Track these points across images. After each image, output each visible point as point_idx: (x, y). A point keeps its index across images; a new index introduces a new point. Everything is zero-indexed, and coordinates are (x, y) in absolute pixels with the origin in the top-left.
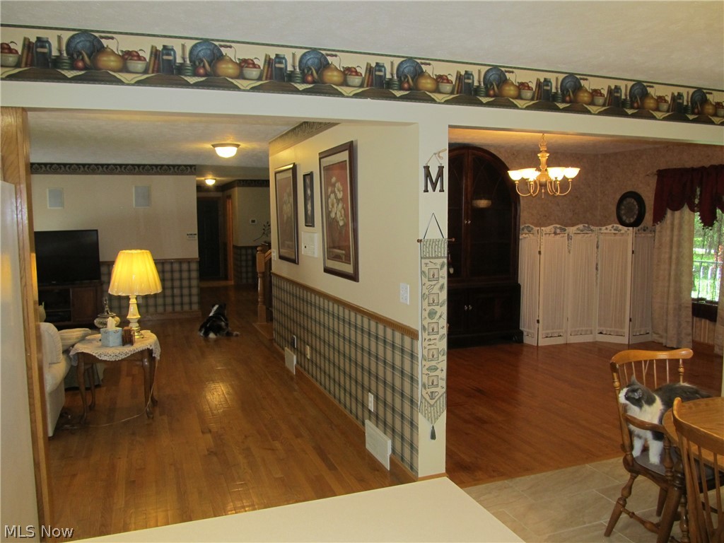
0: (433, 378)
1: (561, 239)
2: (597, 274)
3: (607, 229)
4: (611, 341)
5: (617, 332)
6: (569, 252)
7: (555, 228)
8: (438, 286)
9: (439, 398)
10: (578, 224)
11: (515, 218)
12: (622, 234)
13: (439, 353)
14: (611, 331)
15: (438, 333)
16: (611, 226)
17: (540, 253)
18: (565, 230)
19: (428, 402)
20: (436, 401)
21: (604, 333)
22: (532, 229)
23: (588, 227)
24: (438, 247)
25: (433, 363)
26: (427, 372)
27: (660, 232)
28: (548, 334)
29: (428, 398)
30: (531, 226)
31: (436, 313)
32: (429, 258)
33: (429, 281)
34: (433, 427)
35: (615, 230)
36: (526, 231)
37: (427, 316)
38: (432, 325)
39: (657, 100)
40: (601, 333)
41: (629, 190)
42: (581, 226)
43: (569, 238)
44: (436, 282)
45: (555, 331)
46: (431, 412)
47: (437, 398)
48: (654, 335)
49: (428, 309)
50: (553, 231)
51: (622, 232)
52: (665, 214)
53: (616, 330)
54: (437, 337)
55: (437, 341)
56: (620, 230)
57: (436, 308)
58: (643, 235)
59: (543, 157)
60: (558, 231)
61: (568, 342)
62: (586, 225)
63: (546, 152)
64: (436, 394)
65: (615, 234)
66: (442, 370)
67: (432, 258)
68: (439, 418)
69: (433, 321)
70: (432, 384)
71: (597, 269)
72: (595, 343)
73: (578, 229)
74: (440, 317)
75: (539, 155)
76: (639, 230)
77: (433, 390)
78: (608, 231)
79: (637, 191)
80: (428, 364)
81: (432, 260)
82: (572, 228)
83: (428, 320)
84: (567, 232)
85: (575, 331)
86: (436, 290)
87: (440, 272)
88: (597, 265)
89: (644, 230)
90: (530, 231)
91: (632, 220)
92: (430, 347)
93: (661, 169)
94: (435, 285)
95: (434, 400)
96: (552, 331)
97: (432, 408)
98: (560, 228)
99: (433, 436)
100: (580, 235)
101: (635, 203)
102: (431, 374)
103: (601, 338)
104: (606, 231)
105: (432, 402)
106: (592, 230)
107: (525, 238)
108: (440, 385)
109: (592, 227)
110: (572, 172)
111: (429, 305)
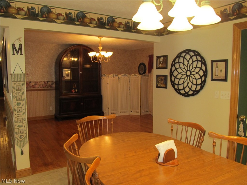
0: (21, 130)
1: (116, 79)
2: (129, 91)
3: (132, 75)
4: (135, 114)
5: (137, 111)
6: (119, 83)
7: (114, 75)
8: (21, 93)
9: (24, 138)
10: (122, 74)
11: (100, 71)
12: (137, 77)
13: (23, 120)
14: (135, 111)
15: (22, 112)
16: (134, 74)
17: (108, 84)
18: (117, 76)
19: (19, 140)
20: (23, 139)
21: (132, 111)
22: (106, 75)
23: (126, 75)
24: (21, 77)
25: (21, 124)
26: (17, 127)
27: (150, 76)
28: (112, 112)
29: (19, 138)
30: (105, 74)
31: (20, 103)
32: (16, 81)
33: (17, 91)
34: (22, 150)
35: (135, 76)
36: (104, 76)
37: (16, 105)
38: (19, 109)
39: (119, 24)
40: (131, 112)
41: (142, 62)
42: (123, 74)
43: (119, 78)
44: (20, 91)
45: (114, 111)
46: (20, 144)
47: (23, 138)
48: (149, 112)
49: (17, 102)
50: (113, 76)
51: (137, 76)
52: (151, 70)
53: (136, 110)
54: (22, 113)
55: (22, 115)
56: (136, 76)
57: (21, 102)
58: (144, 77)
59: (101, 48)
60: (115, 76)
61: (120, 115)
62: (125, 74)
63: (101, 46)
64: (23, 136)
65: (135, 77)
66: (25, 127)
67: (18, 81)
68: (25, 146)
69: (19, 107)
70: (21, 132)
71: (129, 89)
72: (129, 115)
73: (122, 75)
74: (23, 105)
75: (99, 47)
76: (143, 76)
77: (21, 135)
78: (133, 76)
79: (144, 63)
80: (18, 124)
81: (17, 82)
82: (120, 75)
83: (17, 106)
84: (118, 76)
85: (122, 111)
86: (20, 94)
87: (22, 87)
88: (129, 88)
89: (145, 76)
90: (105, 76)
91: (143, 73)
92: (18, 117)
93: (150, 55)
94: (19, 92)
95: (22, 139)
96: (113, 112)
97: (21, 142)
98: (115, 75)
99: (22, 153)
100: (123, 78)
101: (143, 67)
102: (20, 128)
103: (131, 114)
104: (132, 76)
105: (21, 140)
106: (127, 76)
107: (104, 78)
108: (24, 133)
109: (127, 75)
110: (110, 54)
111: (17, 100)
